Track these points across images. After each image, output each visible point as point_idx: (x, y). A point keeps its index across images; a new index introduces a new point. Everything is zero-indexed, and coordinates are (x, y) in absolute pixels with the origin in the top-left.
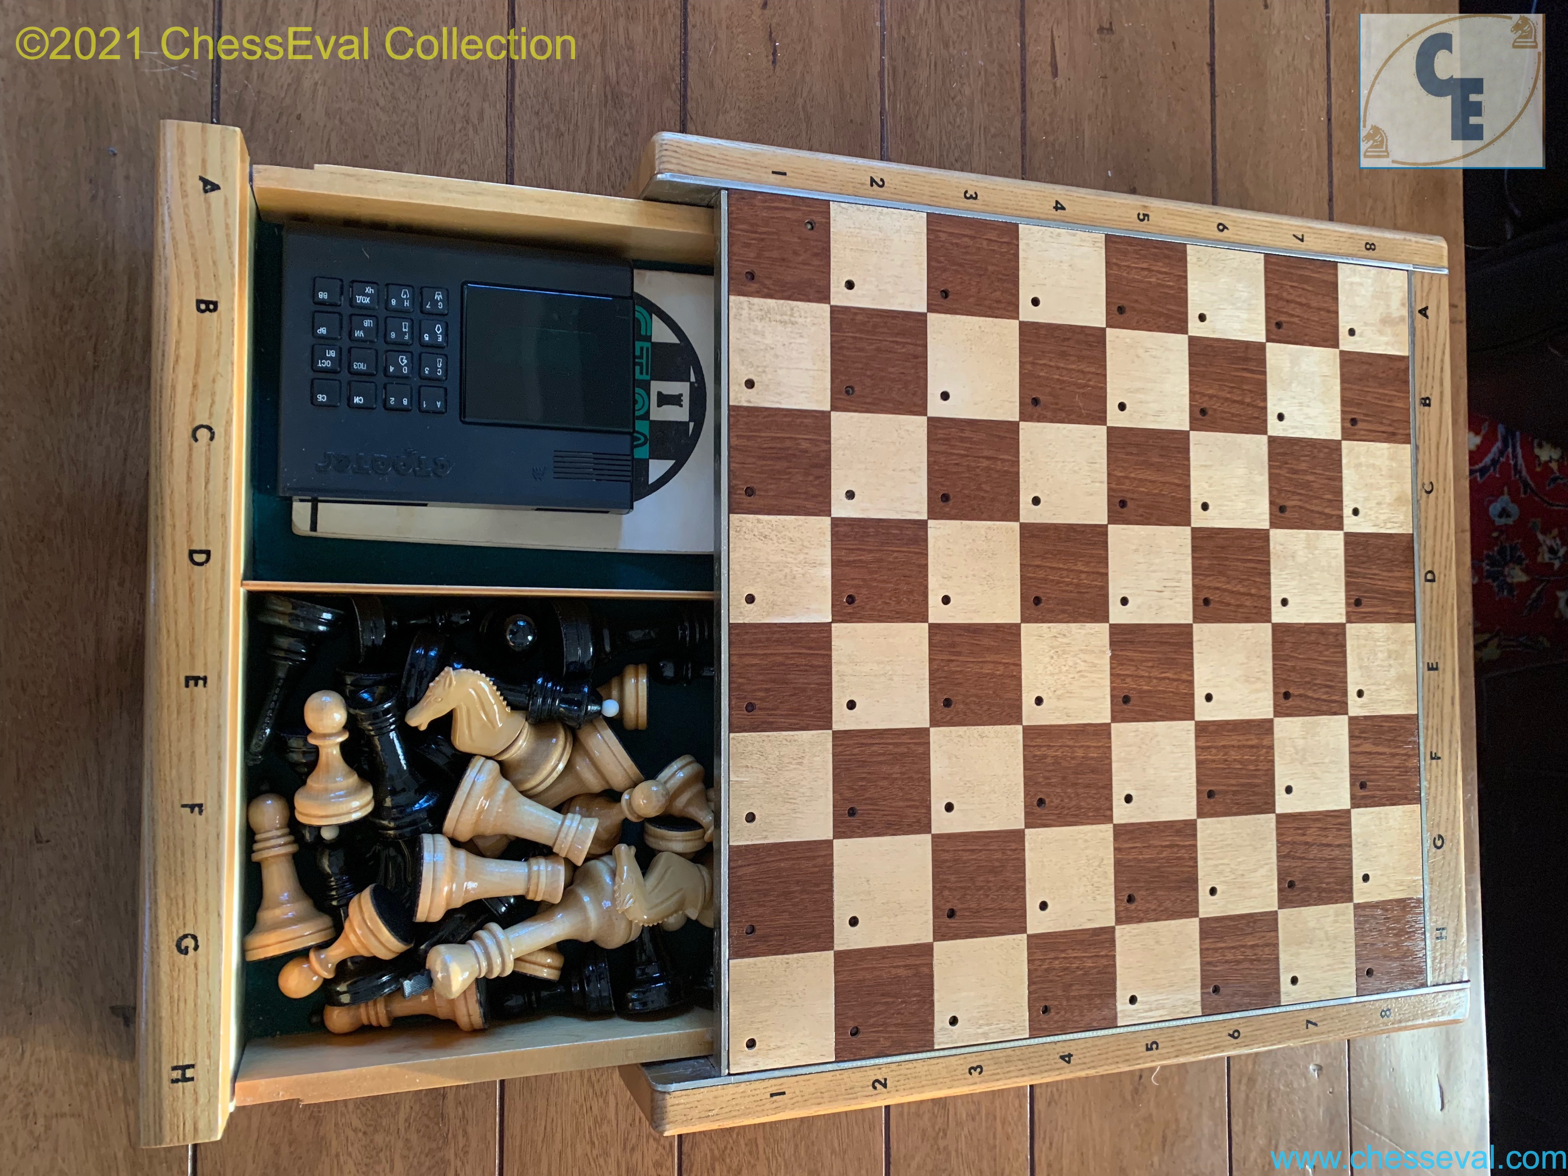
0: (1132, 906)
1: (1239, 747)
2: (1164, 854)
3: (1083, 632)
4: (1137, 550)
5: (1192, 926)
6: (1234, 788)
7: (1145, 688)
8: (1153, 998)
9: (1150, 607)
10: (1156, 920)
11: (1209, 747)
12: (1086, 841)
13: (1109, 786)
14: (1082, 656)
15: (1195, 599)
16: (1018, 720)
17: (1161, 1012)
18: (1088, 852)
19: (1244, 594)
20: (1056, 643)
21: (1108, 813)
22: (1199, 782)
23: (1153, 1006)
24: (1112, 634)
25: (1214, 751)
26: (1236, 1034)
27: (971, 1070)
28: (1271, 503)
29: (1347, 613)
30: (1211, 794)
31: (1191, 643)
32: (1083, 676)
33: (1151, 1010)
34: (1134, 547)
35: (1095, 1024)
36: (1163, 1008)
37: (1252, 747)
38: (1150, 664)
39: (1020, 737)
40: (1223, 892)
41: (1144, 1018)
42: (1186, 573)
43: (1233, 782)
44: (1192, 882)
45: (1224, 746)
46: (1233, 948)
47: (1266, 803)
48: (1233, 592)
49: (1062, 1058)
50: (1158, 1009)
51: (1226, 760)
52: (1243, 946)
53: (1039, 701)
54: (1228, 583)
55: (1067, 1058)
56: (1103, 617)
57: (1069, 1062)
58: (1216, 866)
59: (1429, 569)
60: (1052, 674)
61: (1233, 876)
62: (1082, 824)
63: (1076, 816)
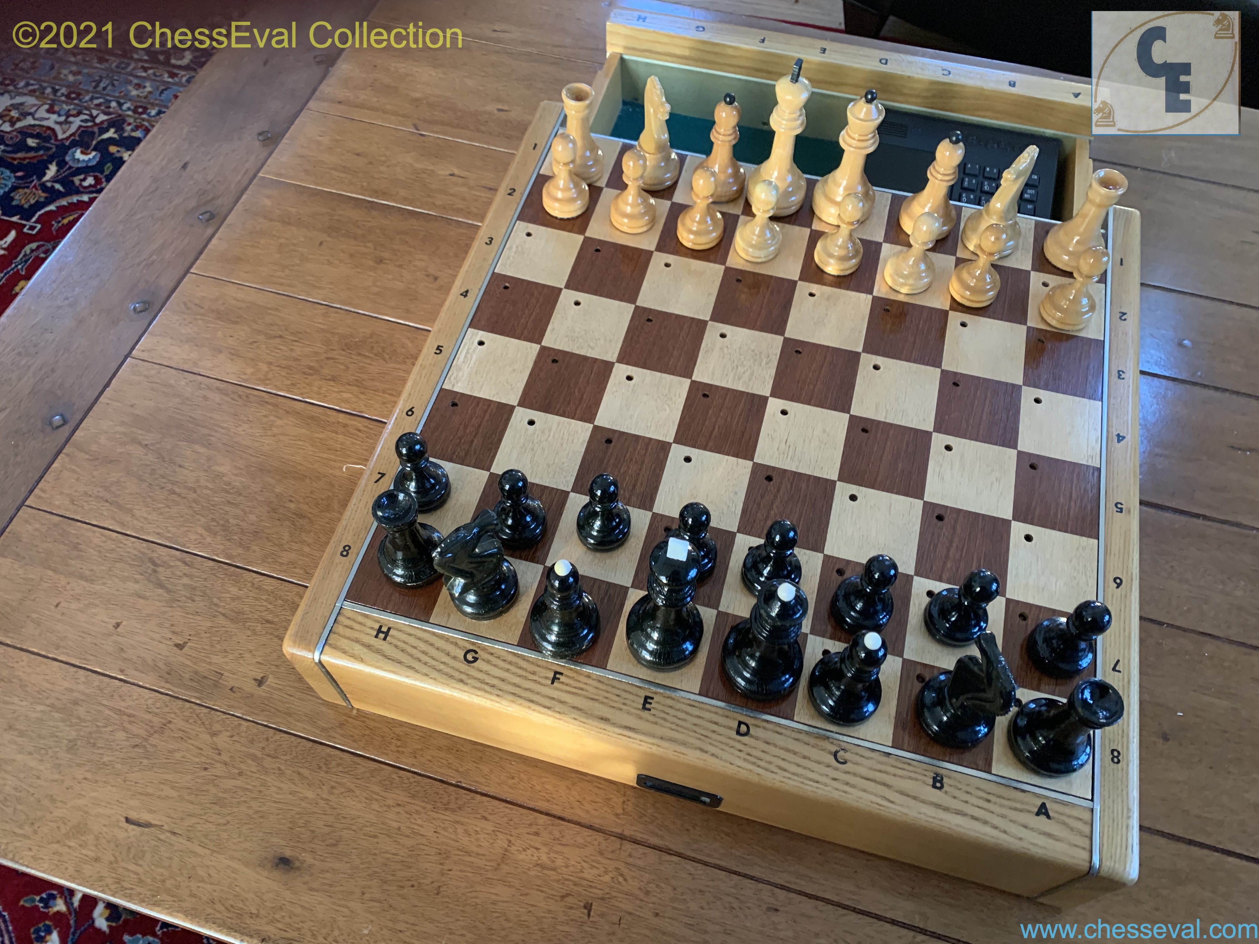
0: (549, 360)
1: (639, 474)
2: (577, 393)
3: (767, 377)
4: (824, 431)
5: (513, 400)
6: (605, 461)
7: (711, 412)
8: (474, 357)
9: (775, 431)
10: (531, 374)
11: (647, 449)
12: (611, 341)
13: (644, 366)
14: (749, 372)
15: (774, 468)
16: (713, 319)
17: (461, 359)
18: (602, 341)
19: (769, 513)
20: (763, 356)
21: (625, 361)
22: (622, 434)
23: (469, 356)
24: (761, 397)
25: (643, 452)
26: (410, 413)
27: (491, 239)
28: (848, 562)
29: (728, 614)
30: (608, 441)
31: (737, 457)
32: (733, 369)
33: (467, 353)
34: (828, 430)
35: (479, 313)
36: (464, 361)
37: (634, 486)
38: (729, 419)
39: (701, 317)
40: (527, 430)
41: (464, 347)
42: (797, 467)
43: (612, 461)
44: (545, 408)
45: (643, 462)
46: (479, 426)
48: (772, 504)
49: (467, 292)
50: (465, 357)
51: (631, 460)
52: (476, 434)
53: (723, 336)
54: (781, 501)
55: (465, 294)
56: (775, 393)
57: (462, 294)
58: (550, 431)
59: (752, 731)
60: (740, 348)
61: (535, 441)
62: (624, 342)
63: (632, 339)
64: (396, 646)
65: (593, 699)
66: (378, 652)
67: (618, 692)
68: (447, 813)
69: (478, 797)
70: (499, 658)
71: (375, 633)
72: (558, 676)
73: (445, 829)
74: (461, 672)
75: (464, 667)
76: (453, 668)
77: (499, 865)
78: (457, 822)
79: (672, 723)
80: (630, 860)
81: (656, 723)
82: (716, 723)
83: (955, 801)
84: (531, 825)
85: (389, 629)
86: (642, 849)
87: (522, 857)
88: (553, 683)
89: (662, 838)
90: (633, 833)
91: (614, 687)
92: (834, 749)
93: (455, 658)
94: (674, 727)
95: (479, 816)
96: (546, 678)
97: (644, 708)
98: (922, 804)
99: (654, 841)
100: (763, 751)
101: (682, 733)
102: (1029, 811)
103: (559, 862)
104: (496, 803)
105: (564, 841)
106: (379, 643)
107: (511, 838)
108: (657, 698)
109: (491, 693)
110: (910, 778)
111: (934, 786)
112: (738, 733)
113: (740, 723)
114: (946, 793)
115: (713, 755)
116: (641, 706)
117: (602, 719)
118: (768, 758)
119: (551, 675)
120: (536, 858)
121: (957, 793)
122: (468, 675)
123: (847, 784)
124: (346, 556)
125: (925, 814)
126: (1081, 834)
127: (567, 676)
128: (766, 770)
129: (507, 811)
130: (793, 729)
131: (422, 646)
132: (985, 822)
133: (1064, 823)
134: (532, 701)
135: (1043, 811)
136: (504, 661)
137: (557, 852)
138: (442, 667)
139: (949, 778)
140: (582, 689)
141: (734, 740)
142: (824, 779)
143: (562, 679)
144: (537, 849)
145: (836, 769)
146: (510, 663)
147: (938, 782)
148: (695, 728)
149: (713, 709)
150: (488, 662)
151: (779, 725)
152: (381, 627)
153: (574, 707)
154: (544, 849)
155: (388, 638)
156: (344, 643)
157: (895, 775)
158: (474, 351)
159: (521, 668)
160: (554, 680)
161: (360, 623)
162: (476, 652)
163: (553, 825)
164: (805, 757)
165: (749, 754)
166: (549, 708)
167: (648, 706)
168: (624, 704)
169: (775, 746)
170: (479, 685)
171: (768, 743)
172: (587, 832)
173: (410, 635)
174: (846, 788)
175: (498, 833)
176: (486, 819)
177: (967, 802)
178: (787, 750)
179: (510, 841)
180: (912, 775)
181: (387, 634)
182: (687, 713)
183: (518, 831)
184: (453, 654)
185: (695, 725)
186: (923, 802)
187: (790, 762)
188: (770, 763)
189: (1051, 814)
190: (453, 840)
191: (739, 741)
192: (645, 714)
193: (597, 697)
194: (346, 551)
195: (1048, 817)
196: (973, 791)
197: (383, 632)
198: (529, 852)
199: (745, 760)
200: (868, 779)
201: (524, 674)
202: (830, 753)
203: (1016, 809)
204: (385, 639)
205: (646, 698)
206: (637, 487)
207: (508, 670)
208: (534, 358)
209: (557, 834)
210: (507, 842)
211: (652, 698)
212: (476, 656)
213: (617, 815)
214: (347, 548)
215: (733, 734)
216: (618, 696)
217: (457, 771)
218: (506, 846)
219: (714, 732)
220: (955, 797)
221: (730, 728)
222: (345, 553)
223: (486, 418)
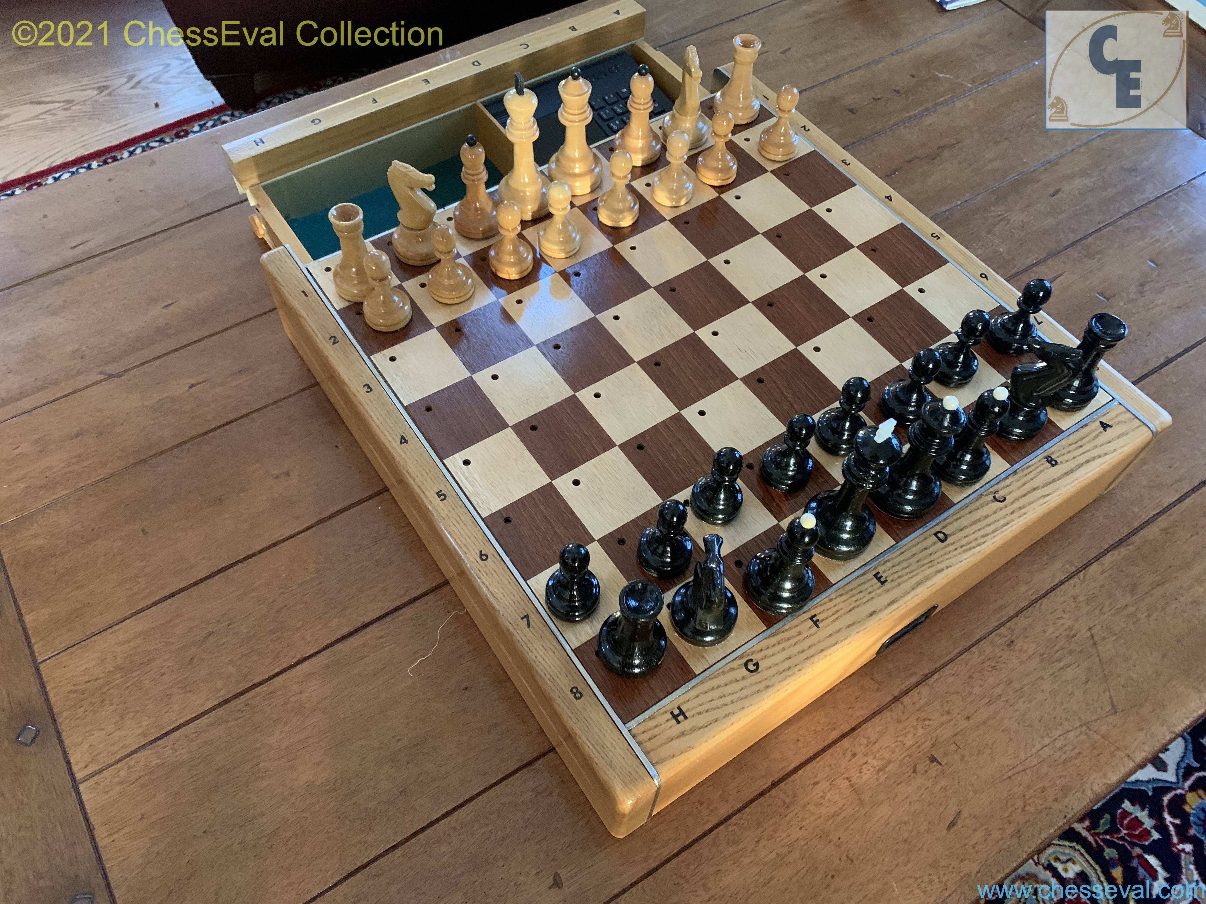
0: (530, 431)
1: (687, 450)
2: (578, 436)
3: (676, 320)
4: (751, 325)
5: (543, 479)
6: (657, 462)
7: (674, 371)
8: (476, 477)
9: (725, 349)
10: (531, 453)
11: (669, 430)
12: (552, 383)
13: (596, 380)
14: (662, 326)
15: (755, 372)
16: (596, 312)
17: (469, 487)
18: (547, 387)
19: (788, 401)
20: (656, 310)
21: (579, 387)
22: (642, 435)
23: (470, 479)
24: (690, 336)
25: (671, 434)
26: (484, 557)
27: (368, 386)
30: (640, 447)
31: (727, 385)
32: (650, 333)
33: (466, 478)
34: (753, 323)
35: (435, 445)
36: (473, 487)
37: (695, 460)
38: (691, 366)
39: (588, 318)
40: (580, 490)
41: (459, 476)
42: (766, 360)
43: (662, 459)
44: (573, 465)
45: (680, 440)
46: (546, 518)
47: (664, 490)
48: (782, 393)
49: (403, 437)
50: (469, 482)
51: (671, 446)
52: (551, 525)
53: (616, 318)
54: (785, 388)
55: (404, 440)
56: (694, 327)
57: (401, 443)
58: (596, 476)
59: (946, 532)
60: (637, 317)
61: (597, 492)
62: (561, 376)
63: (564, 370)
64: (699, 713)
65: (851, 610)
66: (693, 730)
67: (858, 590)
68: (791, 808)
69: (795, 776)
70: (768, 648)
71: (674, 721)
72: (815, 619)
73: (803, 819)
74: (760, 682)
75: (756, 677)
76: (751, 685)
77: (859, 799)
78: (805, 806)
79: (906, 574)
80: (917, 706)
81: (899, 584)
82: (925, 549)
83: (1070, 462)
84: (844, 754)
85: (679, 708)
86: (914, 693)
87: (864, 778)
88: (818, 627)
89: (914, 674)
90: (899, 690)
91: (852, 590)
92: (991, 497)
93: (744, 678)
94: (911, 575)
95: (811, 787)
96: (810, 628)
97: (883, 583)
98: (1061, 480)
99: (914, 680)
100: (966, 537)
101: (918, 574)
102: (1101, 432)
103: (887, 755)
104: (809, 767)
105: (873, 739)
106: (685, 725)
107: (846, 775)
108: (880, 569)
109: (794, 674)
110: (1040, 472)
111: (1053, 465)
112: (942, 541)
113: (936, 534)
114: (1061, 463)
115: (947, 567)
116: (879, 584)
117: (871, 615)
118: (972, 538)
119: (811, 623)
120: (872, 769)
121: (1065, 458)
122: (766, 679)
123: (1020, 508)
124: (581, 695)
125: (1068, 484)
126: (1130, 420)
127: (819, 613)
128: (979, 545)
129: (822, 763)
130: (962, 509)
131: (715, 694)
132: (1094, 459)
133: (1119, 423)
134: (822, 651)
135: (1105, 426)
136: (774, 646)
137: (878, 751)
138: (744, 692)
139: (1053, 453)
140: (838, 611)
141: (945, 547)
142: (1008, 519)
143: (820, 617)
144: (866, 763)
145: (1006, 506)
146: (779, 643)
147: (1052, 462)
148: (921, 563)
149: (914, 542)
150: (766, 657)
151: (953, 515)
152: (672, 713)
153: (848, 627)
154: (870, 759)
155: (687, 714)
156: (665, 751)
157: (1032, 479)
158: (470, 472)
159: (788, 639)
160: (816, 623)
161: (656, 727)
162: (751, 660)
163: (855, 739)
164: (986, 517)
165: (962, 546)
166: (836, 643)
167: (882, 580)
168: (870, 593)
169: (966, 527)
170: (780, 677)
171: (961, 530)
172: (876, 720)
173: (697, 696)
174: (1023, 511)
175: (834, 783)
176: (817, 783)
177: (1074, 458)
178: (975, 522)
179: (847, 778)
180: (1038, 470)
181: (682, 712)
182: (905, 560)
183: (843, 767)
184: (739, 677)
185: (918, 561)
186: (1059, 479)
187: (984, 528)
188: (976, 539)
189: (1109, 424)
190: (816, 819)
191: (948, 545)
192: (887, 586)
193: (851, 607)
194: (577, 693)
195: (1111, 426)
196: (1069, 449)
197: (678, 715)
198: (864, 771)
199: (964, 552)
200: (1025, 495)
201: (796, 640)
202: (992, 501)
203: (1095, 438)
204: (686, 717)
205: (875, 576)
206: (698, 459)
207: (784, 649)
208: (518, 440)
209: (864, 741)
210: (845, 781)
211: (878, 573)
212: (754, 662)
213: (878, 690)
214: (575, 690)
215: (940, 544)
216: (861, 592)
217: (763, 777)
218: (848, 783)
219: (931, 554)
220: (1067, 461)
221: (935, 543)
222: (578, 695)
223: (544, 510)
